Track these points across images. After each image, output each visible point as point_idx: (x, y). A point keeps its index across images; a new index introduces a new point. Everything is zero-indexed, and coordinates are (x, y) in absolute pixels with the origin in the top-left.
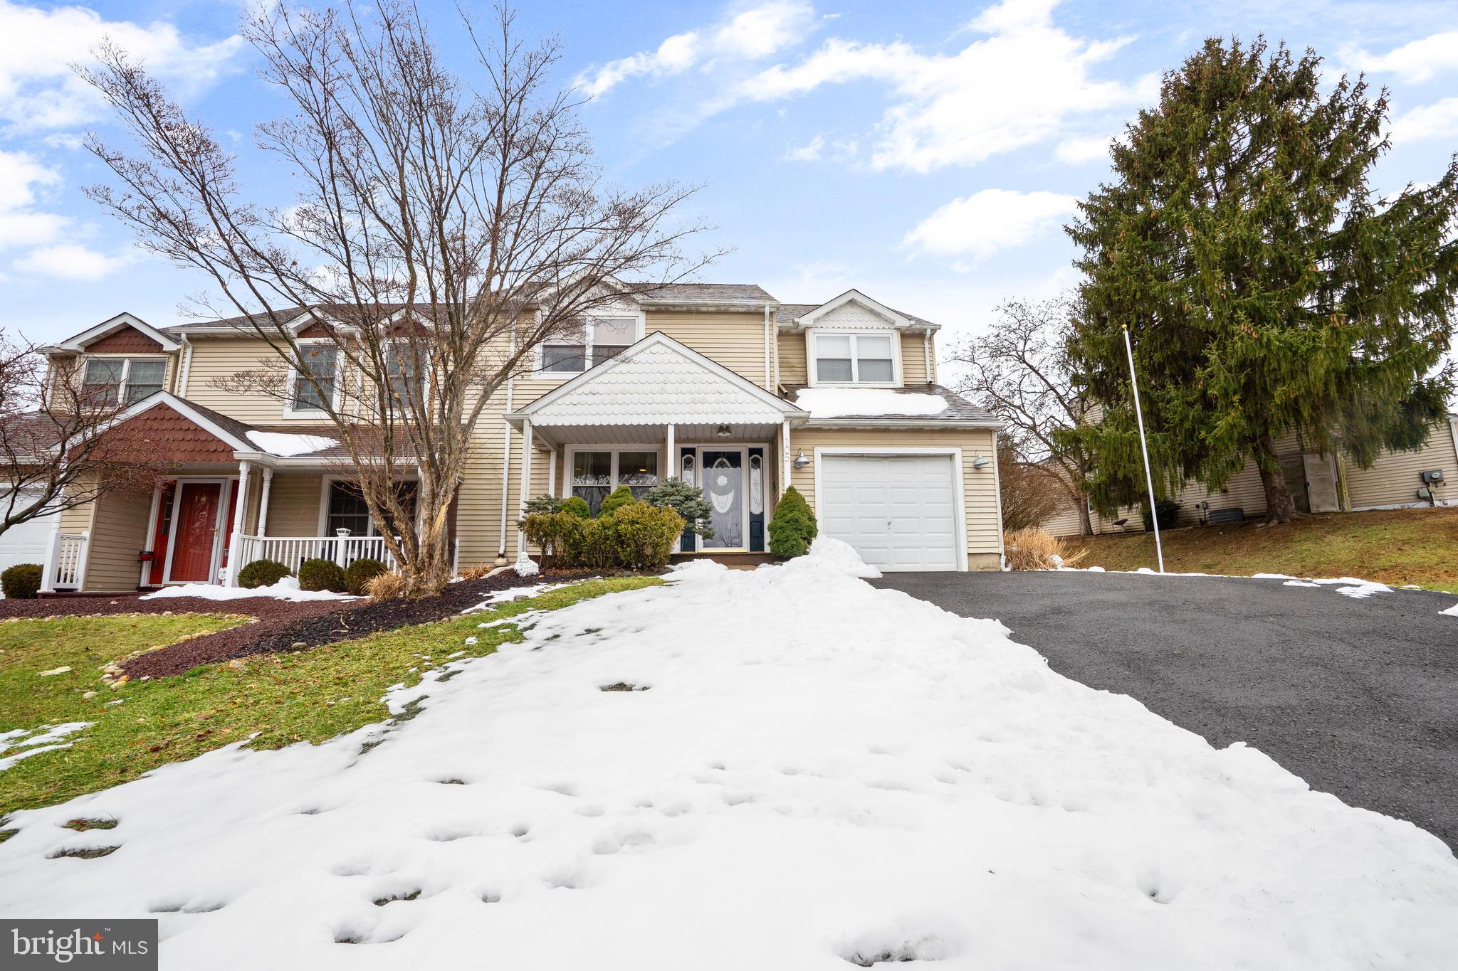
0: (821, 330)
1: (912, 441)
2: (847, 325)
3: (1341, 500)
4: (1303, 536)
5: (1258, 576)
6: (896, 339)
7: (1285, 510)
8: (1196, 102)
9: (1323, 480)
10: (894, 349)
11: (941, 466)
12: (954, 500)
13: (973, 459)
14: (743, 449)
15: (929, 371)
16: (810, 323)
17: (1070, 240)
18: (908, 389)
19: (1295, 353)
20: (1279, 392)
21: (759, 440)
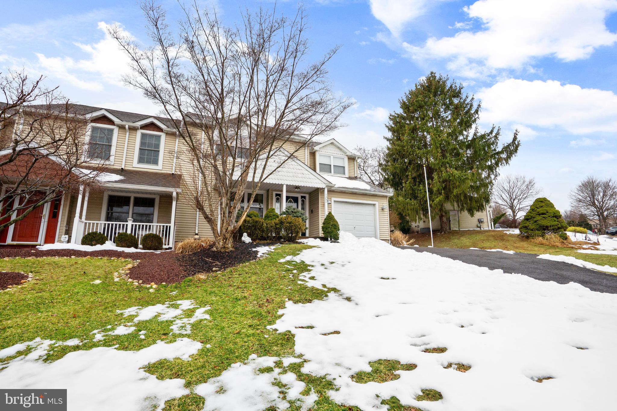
0: (321, 152)
1: (363, 198)
2: (330, 151)
3: (459, 226)
4: (454, 237)
5: (471, 248)
6: (346, 159)
7: (446, 229)
8: (429, 91)
9: (454, 220)
10: (346, 163)
11: (371, 208)
12: (375, 220)
13: (381, 206)
14: (299, 196)
15: (356, 172)
16: (318, 149)
17: (387, 129)
18: (350, 178)
19: (461, 179)
20: (455, 192)
21: (305, 193)
